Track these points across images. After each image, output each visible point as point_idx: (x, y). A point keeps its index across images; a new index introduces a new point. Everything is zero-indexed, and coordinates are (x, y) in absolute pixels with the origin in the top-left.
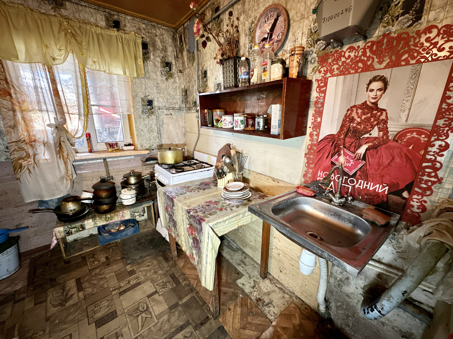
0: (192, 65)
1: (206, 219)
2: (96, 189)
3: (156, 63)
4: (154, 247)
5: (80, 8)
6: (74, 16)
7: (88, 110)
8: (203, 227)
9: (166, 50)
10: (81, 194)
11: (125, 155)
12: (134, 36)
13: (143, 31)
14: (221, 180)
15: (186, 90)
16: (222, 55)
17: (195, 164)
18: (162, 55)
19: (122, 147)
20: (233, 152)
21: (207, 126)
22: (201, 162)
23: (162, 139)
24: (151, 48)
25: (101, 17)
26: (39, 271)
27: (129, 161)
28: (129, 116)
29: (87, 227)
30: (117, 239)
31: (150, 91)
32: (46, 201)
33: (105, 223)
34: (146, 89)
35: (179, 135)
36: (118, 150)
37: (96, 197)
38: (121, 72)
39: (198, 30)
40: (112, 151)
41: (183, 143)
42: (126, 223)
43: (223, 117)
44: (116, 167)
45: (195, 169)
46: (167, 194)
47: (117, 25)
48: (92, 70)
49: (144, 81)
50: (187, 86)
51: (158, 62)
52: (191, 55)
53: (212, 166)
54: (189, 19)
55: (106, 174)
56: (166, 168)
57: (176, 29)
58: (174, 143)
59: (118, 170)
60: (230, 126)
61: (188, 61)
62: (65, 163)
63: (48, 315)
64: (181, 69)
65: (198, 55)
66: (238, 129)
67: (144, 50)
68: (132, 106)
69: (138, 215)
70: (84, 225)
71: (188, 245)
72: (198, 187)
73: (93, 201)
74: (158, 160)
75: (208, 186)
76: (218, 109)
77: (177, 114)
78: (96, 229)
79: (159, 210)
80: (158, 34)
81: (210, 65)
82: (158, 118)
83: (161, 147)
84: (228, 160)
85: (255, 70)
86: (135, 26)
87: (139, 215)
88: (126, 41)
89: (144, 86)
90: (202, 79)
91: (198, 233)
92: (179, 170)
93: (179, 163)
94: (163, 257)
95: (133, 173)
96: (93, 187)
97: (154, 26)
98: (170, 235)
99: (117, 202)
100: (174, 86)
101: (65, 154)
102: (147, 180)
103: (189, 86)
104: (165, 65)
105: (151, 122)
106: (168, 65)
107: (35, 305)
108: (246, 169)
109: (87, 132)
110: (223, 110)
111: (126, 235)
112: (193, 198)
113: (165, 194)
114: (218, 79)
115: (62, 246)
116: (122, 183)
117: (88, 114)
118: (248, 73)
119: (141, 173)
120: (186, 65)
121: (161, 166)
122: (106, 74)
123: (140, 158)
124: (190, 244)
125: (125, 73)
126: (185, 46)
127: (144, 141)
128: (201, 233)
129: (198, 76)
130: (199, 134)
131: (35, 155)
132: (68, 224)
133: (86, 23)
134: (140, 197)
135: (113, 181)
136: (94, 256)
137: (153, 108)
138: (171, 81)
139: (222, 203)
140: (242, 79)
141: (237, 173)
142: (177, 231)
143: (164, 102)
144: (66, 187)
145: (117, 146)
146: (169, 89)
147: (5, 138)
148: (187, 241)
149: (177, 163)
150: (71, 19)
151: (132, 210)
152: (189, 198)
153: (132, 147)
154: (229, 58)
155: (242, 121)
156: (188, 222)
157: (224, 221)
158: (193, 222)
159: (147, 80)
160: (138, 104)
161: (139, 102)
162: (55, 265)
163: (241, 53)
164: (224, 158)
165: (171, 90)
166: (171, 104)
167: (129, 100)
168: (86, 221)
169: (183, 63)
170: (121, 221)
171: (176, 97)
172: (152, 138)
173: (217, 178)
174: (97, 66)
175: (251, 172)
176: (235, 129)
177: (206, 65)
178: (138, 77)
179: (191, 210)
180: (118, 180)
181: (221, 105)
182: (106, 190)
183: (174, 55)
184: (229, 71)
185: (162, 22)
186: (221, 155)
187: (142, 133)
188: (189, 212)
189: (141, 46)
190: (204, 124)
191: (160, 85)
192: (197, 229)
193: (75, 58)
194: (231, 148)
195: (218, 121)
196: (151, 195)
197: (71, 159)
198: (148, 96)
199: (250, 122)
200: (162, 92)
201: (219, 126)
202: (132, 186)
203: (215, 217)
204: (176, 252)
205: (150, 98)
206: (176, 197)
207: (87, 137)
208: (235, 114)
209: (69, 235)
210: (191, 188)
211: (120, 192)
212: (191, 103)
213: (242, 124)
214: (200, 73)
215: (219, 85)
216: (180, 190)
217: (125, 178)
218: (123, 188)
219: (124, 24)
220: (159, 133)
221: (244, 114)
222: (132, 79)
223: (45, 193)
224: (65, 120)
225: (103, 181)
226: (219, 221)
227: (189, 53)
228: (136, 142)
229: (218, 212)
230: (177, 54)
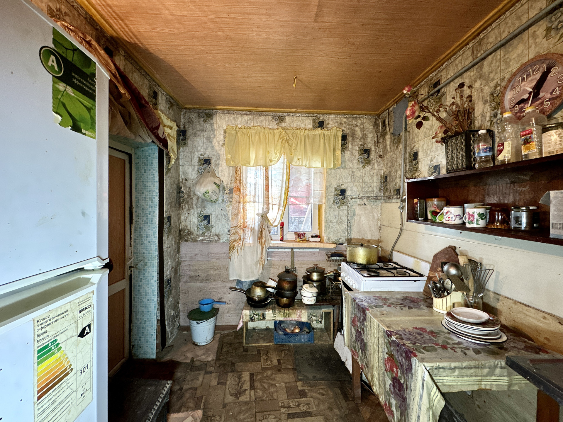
0: (397, 148)
1: (420, 355)
2: (281, 279)
3: (354, 151)
4: (330, 370)
5: (295, 118)
6: (290, 126)
7: (287, 201)
8: (413, 365)
9: (365, 137)
10: (267, 281)
11: (311, 247)
12: (336, 131)
13: (344, 125)
14: (441, 299)
15: (386, 177)
16: (445, 132)
17: (395, 268)
18: (360, 143)
19: (309, 238)
20: (462, 261)
21: (418, 220)
22: (403, 268)
23: (352, 232)
24: (350, 139)
25: (310, 121)
26: (225, 349)
27: (314, 254)
28: (320, 207)
29: (267, 318)
30: (290, 342)
31: (344, 180)
32: (242, 282)
33: (282, 319)
34: (340, 178)
35: (373, 229)
36: (305, 241)
37: (279, 288)
38: (319, 165)
39: (413, 113)
40: (299, 242)
41: (377, 239)
42: (301, 325)
43: (445, 208)
44: (301, 259)
45: (394, 276)
46: (357, 301)
47: (321, 125)
48: (296, 166)
49: (339, 171)
50: (387, 172)
51: (356, 150)
52: (396, 137)
53: (421, 275)
54: (396, 103)
55: (290, 264)
56: (356, 269)
57: (379, 115)
58: (366, 238)
59: (303, 262)
60: (458, 221)
61: (392, 144)
62: (262, 249)
63: (226, 401)
64: (381, 153)
65: (406, 137)
66: (474, 226)
67: (343, 142)
68: (324, 196)
69: (315, 320)
70: (265, 314)
71: (383, 386)
72: (400, 302)
73: (276, 290)
74: (346, 257)
75: (416, 304)
76: (435, 197)
77: (372, 204)
78: (273, 322)
79: (344, 321)
80: (358, 124)
81: (423, 145)
82: (349, 209)
83: (350, 242)
84: (453, 271)
85: (506, 144)
86: (337, 122)
87: (317, 321)
88: (328, 136)
89: (338, 176)
90: (410, 162)
91: (403, 373)
92: (373, 274)
93: (372, 264)
94: (341, 390)
95: (316, 268)
96: (279, 276)
97: (356, 118)
98: (354, 361)
99: (296, 298)
100: (372, 173)
101: (263, 240)
102: (330, 279)
103: (390, 172)
104: (363, 152)
105: (341, 213)
106: (367, 152)
107: (218, 384)
108: (488, 290)
109: (283, 221)
110: (443, 199)
111: (300, 341)
112: (394, 316)
113: (354, 301)
114: (434, 161)
115: (245, 331)
116: (304, 277)
117: (286, 205)
118: (492, 149)
119: (324, 269)
120: (389, 149)
121: (349, 265)
122: (306, 168)
123: (324, 252)
124: (388, 386)
125: (323, 165)
126: (388, 129)
127: (332, 234)
128: (410, 375)
129: (405, 160)
130: (401, 229)
131: (244, 238)
132: (253, 309)
133: (297, 129)
134: (321, 298)
135: (296, 273)
136: (267, 353)
137: (345, 198)
138: (368, 168)
139: (445, 337)
140: (481, 157)
141: (471, 294)
142: (365, 357)
143: (358, 191)
144: (258, 272)
145: (304, 237)
146: (365, 177)
147: (230, 223)
148: (381, 379)
149: (370, 264)
150: (288, 129)
151: (310, 311)
152: (387, 315)
153: (318, 239)
154: (457, 134)
155: (481, 216)
156: (386, 350)
157: (451, 369)
158: (394, 352)
159: (342, 170)
160: (331, 194)
161: (331, 192)
162: (236, 349)
163: (477, 124)
164: (446, 268)
165: (367, 178)
166: (366, 193)
167: (322, 191)
168: (267, 311)
169: (385, 147)
170: (297, 322)
171: (372, 185)
172: (340, 231)
173: (433, 295)
174: (301, 162)
175: (501, 298)
176: (467, 225)
177: (417, 146)
178: (334, 168)
179: (393, 334)
180: (301, 273)
181: (440, 192)
182: (289, 282)
183: (375, 141)
184: (457, 150)
185: (363, 112)
186: (439, 262)
187: (330, 224)
188: (390, 336)
189: (340, 139)
190: (413, 216)
191: (355, 173)
192: (402, 365)
193: (285, 158)
194: (458, 253)
195: (435, 214)
196: (333, 299)
197: (266, 245)
198: (342, 185)
199: (499, 217)
200: (356, 181)
201: (438, 221)
202: (314, 283)
203: (434, 356)
204: (359, 391)
205: (343, 187)
206: (370, 309)
207: (281, 226)
208: (466, 205)
209: (252, 321)
210: (390, 301)
211: (302, 286)
212: (392, 191)
213: (482, 219)
214: (408, 155)
215: (437, 168)
216: (374, 301)
217: (307, 272)
218: (305, 283)
219: (327, 122)
220: (349, 225)
221: (484, 205)
222: (328, 170)
223: (243, 275)
224: (269, 210)
225: (287, 271)
226: (442, 365)
227: (394, 136)
228: (323, 234)
229: (440, 350)
230: (377, 139)
